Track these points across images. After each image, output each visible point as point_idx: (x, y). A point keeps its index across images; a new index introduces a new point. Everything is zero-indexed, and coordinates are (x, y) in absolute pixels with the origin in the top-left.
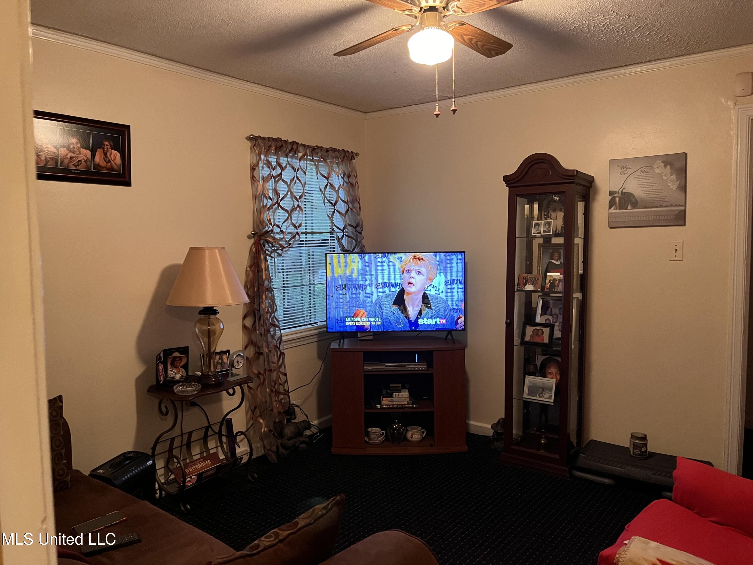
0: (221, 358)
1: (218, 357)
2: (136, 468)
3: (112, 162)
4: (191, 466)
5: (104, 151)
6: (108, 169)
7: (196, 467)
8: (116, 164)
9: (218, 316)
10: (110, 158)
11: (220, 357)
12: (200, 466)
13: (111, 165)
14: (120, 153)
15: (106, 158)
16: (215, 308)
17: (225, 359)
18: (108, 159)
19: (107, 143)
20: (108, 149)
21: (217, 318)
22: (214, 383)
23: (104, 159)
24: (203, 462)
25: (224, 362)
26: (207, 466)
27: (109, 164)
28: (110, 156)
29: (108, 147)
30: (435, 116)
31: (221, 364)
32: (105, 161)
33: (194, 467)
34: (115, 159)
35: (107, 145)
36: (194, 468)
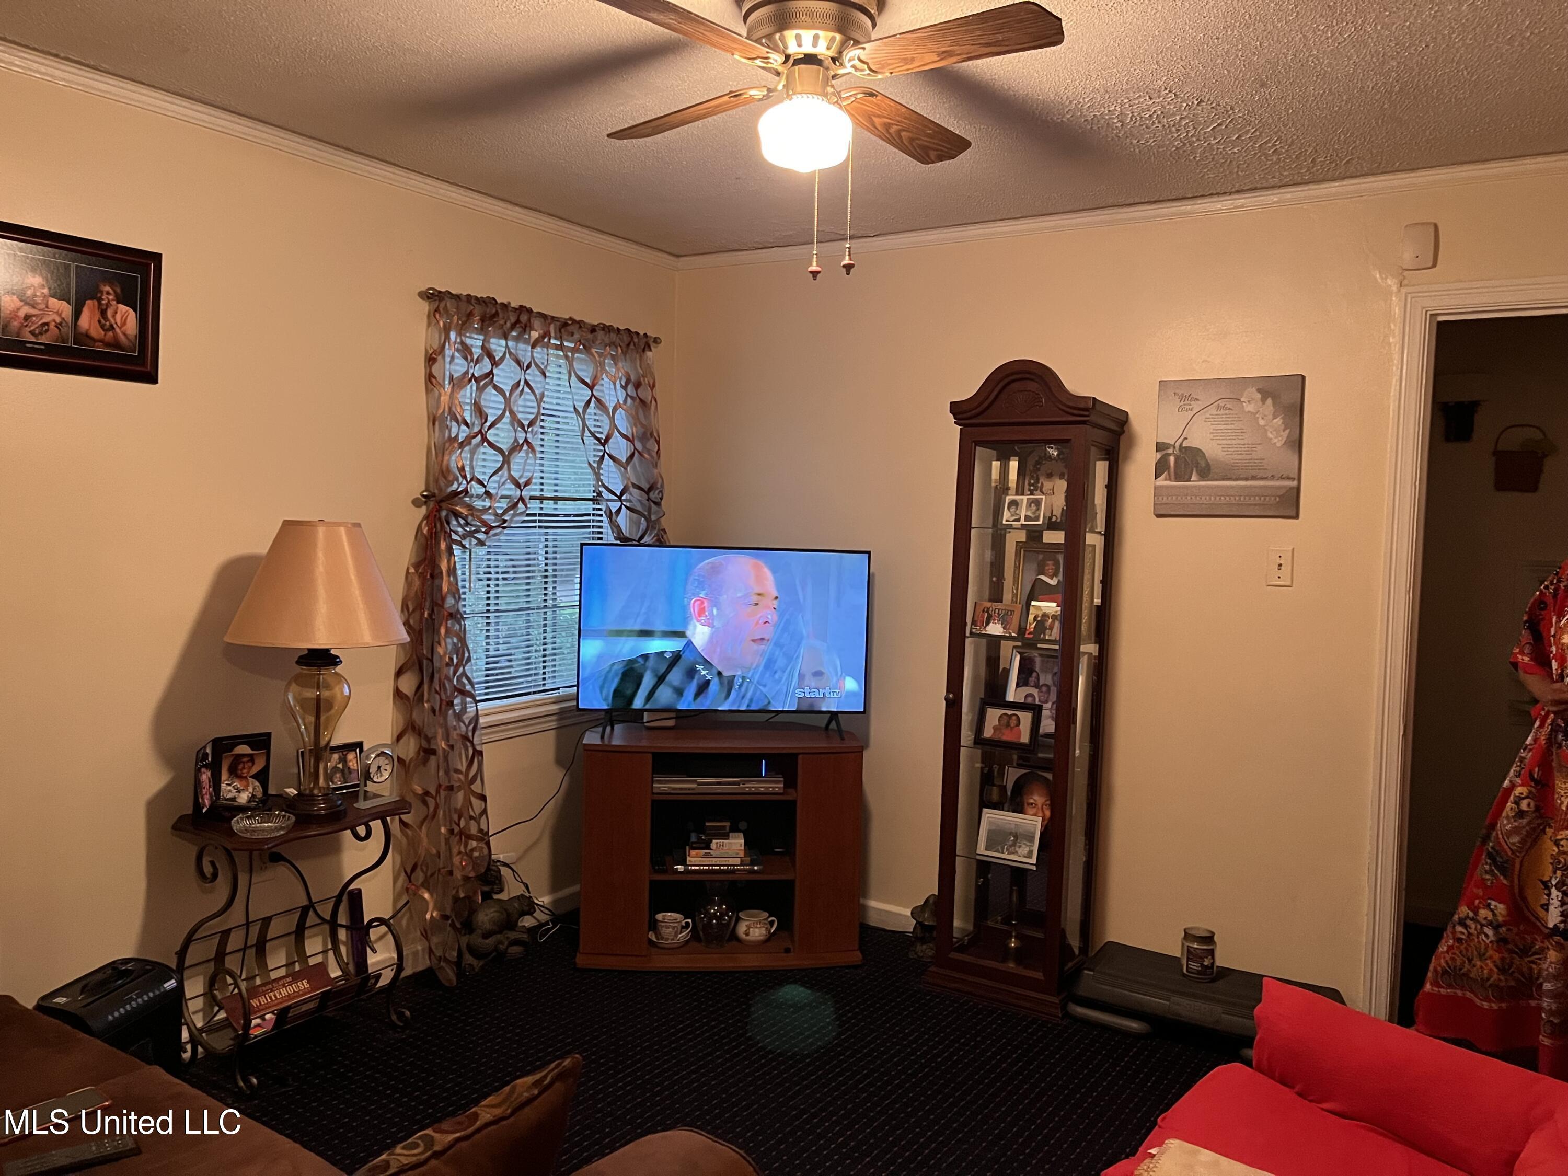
0: (344, 760)
1: (336, 756)
2: (139, 996)
3: (118, 330)
4: (264, 993)
5: (100, 304)
6: (107, 345)
7: (275, 996)
8: (125, 334)
9: (338, 669)
10: (113, 321)
11: (340, 758)
12: (284, 992)
13: (115, 336)
14: (135, 310)
15: (103, 321)
16: (333, 652)
17: (350, 761)
18: (108, 323)
19: (107, 288)
20: (109, 301)
21: (336, 673)
22: (323, 812)
23: (99, 321)
24: (291, 985)
25: (349, 768)
26: (301, 992)
27: (111, 333)
28: (114, 316)
29: (111, 297)
30: (811, 275)
31: (342, 771)
32: (102, 327)
33: (271, 994)
34: (124, 323)
35: (108, 293)
36: (271, 998)
